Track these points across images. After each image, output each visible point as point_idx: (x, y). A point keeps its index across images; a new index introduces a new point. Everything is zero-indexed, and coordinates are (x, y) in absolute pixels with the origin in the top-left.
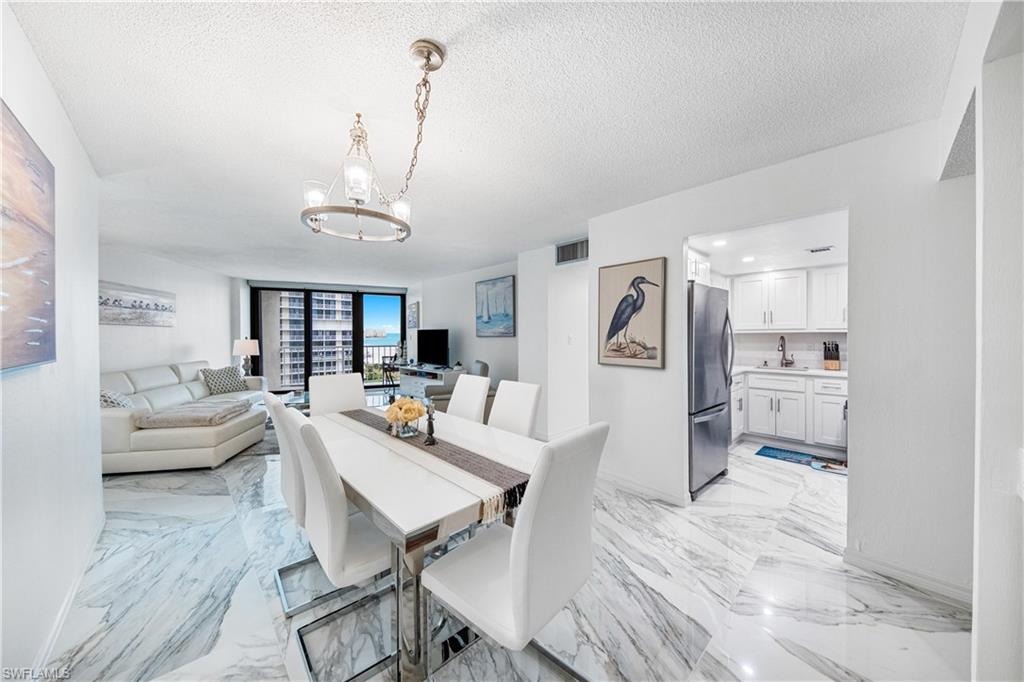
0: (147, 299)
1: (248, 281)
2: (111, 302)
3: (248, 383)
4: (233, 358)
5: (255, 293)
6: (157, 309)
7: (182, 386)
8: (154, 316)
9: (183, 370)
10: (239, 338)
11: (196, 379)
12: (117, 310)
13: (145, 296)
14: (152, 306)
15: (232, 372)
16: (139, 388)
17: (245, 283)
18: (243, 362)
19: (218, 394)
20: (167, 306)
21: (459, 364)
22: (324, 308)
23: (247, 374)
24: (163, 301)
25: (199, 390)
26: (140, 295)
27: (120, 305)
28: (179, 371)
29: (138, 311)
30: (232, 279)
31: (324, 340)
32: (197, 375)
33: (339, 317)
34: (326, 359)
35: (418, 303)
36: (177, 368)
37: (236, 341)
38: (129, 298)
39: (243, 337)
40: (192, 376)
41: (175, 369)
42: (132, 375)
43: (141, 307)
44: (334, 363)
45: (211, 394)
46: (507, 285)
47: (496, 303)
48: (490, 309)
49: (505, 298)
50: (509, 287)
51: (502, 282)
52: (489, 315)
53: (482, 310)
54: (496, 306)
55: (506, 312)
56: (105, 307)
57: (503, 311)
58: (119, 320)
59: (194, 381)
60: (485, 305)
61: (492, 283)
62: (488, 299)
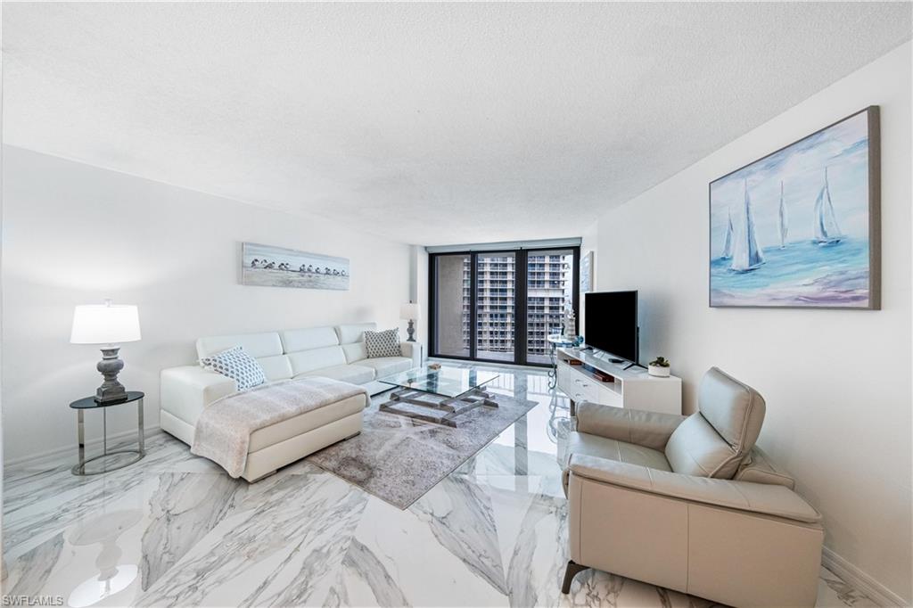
1: (426, 248)
2: (276, 266)
3: (402, 349)
5: (432, 258)
6: (328, 273)
7: (339, 349)
9: (345, 331)
11: (358, 341)
14: (323, 270)
15: (390, 336)
16: (289, 349)
17: (423, 250)
20: (340, 271)
21: (661, 362)
22: (536, 279)
23: (410, 339)
25: (356, 351)
26: (308, 259)
27: (288, 270)
28: (341, 333)
30: (412, 247)
31: (536, 305)
32: (361, 336)
33: (547, 286)
34: (536, 320)
35: (592, 253)
36: (339, 330)
40: (353, 338)
41: (337, 331)
42: (286, 334)
43: (309, 270)
44: (543, 325)
45: (368, 357)
46: (838, 148)
47: (782, 215)
48: (757, 236)
49: (824, 194)
50: (847, 151)
51: (811, 147)
52: (753, 253)
53: (728, 241)
54: (782, 225)
55: (833, 234)
56: (270, 270)
57: (815, 233)
58: (288, 283)
59: (356, 342)
60: (741, 228)
61: (766, 168)
62: (751, 211)
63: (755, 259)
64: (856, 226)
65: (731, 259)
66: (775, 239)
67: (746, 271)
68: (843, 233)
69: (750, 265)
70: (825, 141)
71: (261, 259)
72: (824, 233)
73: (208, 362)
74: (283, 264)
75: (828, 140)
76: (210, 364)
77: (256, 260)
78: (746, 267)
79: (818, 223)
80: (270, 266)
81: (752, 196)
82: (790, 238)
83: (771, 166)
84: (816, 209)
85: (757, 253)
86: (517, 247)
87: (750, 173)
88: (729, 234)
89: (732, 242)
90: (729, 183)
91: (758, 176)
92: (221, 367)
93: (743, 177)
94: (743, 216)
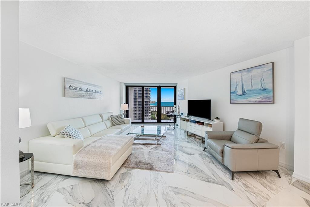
0: (92, 88)
2: (78, 89)
3: (125, 121)
4: (121, 111)
5: (127, 88)
6: (95, 92)
7: (103, 123)
8: (95, 95)
9: (104, 116)
10: (122, 104)
11: (108, 119)
12: (80, 92)
13: (92, 87)
14: (94, 91)
15: (120, 116)
16: (86, 125)
17: (124, 84)
18: (123, 113)
19: (115, 125)
20: (99, 91)
21: (218, 118)
23: (124, 117)
24: (97, 89)
25: (109, 124)
26: (89, 86)
27: (82, 90)
28: (102, 117)
29: (89, 92)
30: (121, 83)
32: (109, 117)
35: (185, 89)
36: (102, 115)
37: (121, 105)
38: (85, 87)
39: (123, 103)
40: (107, 118)
41: (101, 116)
42: (84, 118)
43: (90, 91)
45: (113, 125)
46: (265, 69)
47: (251, 82)
48: (245, 87)
49: (262, 79)
50: (267, 71)
51: (259, 68)
52: (244, 91)
53: (236, 88)
54: (252, 85)
55: (264, 88)
56: (76, 90)
57: (260, 87)
58: (81, 96)
59: (107, 120)
60: (240, 84)
61: (247, 71)
62: (243, 81)
63: (244, 92)
64: (269, 86)
65: (237, 92)
66: (250, 88)
67: (242, 95)
68: (267, 88)
69: (243, 94)
70: (262, 68)
71: (72, 85)
72: (262, 87)
73: (63, 134)
74: (80, 88)
75: (263, 67)
76: (64, 134)
77: (71, 86)
78: (242, 94)
79: (261, 85)
80: (75, 89)
81: (243, 78)
82: (254, 88)
83: (249, 71)
84: (260, 82)
85: (245, 91)
86: (158, 85)
87: (243, 72)
88: (236, 86)
89: (237, 88)
90: (236, 74)
91: (245, 73)
92: (70, 135)
93: (240, 72)
94: (241, 82)
